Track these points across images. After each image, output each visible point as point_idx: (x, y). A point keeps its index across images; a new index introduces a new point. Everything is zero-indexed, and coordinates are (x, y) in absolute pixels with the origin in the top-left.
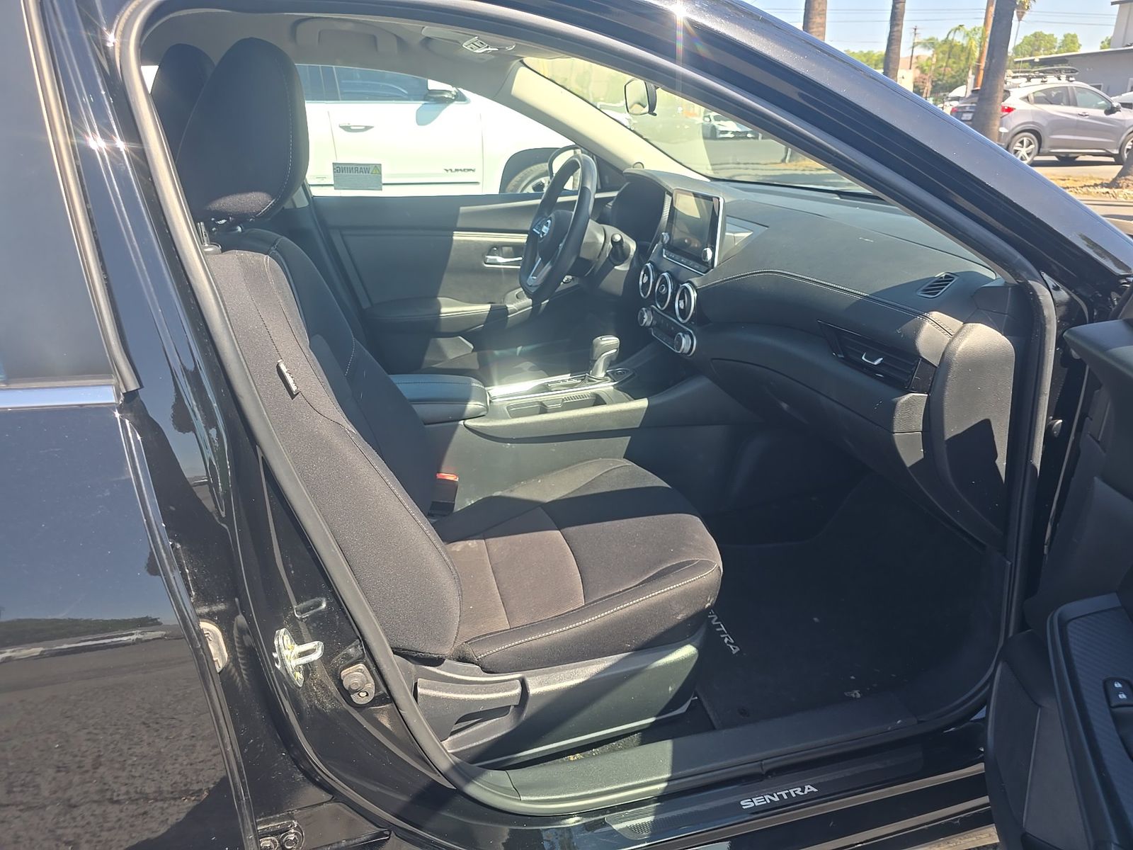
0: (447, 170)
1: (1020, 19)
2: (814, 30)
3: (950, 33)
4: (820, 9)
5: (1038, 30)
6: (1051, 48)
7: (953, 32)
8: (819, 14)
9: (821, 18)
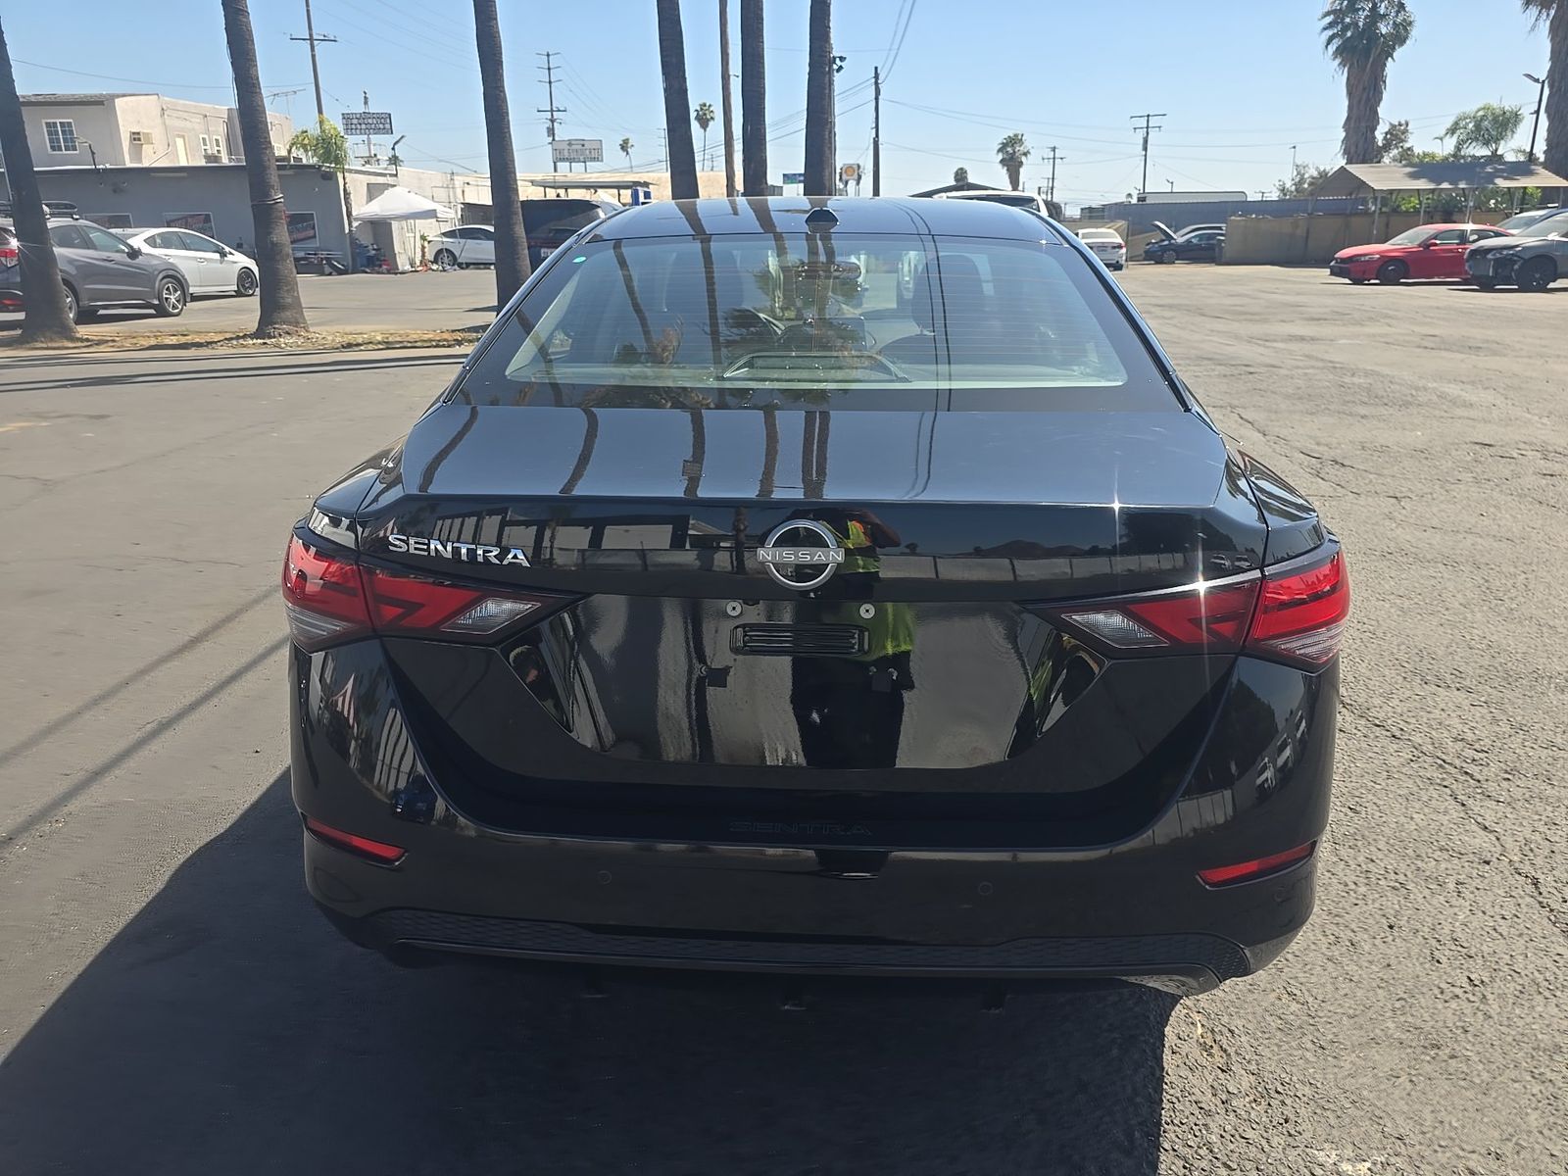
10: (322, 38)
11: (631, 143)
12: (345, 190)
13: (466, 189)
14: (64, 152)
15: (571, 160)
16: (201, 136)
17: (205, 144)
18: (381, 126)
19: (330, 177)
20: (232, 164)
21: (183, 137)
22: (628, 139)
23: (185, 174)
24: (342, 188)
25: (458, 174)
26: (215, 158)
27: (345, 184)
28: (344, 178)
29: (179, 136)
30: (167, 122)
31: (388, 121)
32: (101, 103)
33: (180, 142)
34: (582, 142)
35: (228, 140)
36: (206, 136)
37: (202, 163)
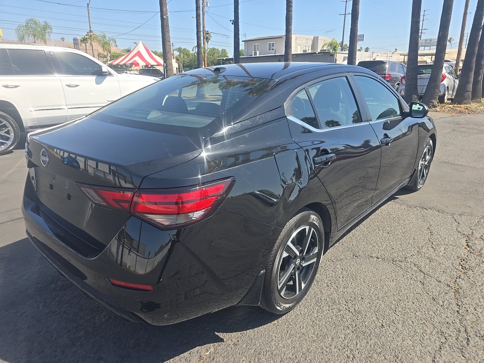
0: (108, 101)
1: (208, 43)
2: (167, 47)
3: (194, 48)
4: (168, 40)
5: (214, 47)
6: (218, 54)
7: (195, 47)
8: (168, 42)
9: (169, 43)
10: (348, 13)
11: (452, 39)
12: (336, 59)
13: (377, 58)
14: (271, 51)
15: (425, 46)
16: (305, 45)
17: (305, 47)
18: (360, 39)
19: (332, 55)
20: (312, 52)
21: (300, 45)
22: (451, 38)
23: (295, 56)
24: (335, 58)
25: (375, 53)
26: (306, 51)
27: (336, 57)
28: (336, 55)
29: (299, 45)
30: (297, 41)
31: (363, 37)
32: (281, 37)
33: (299, 47)
34: (431, 40)
35: (312, 46)
36: (306, 45)
37: (302, 52)
